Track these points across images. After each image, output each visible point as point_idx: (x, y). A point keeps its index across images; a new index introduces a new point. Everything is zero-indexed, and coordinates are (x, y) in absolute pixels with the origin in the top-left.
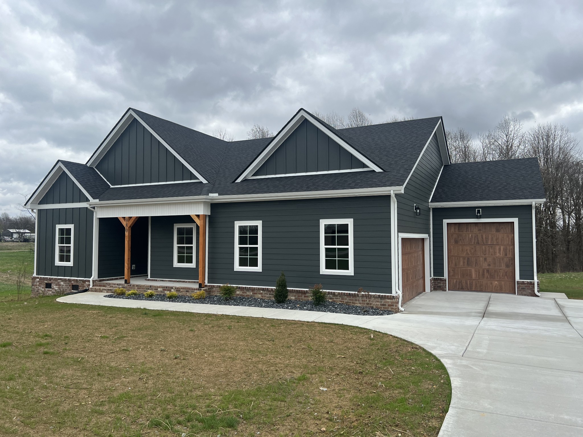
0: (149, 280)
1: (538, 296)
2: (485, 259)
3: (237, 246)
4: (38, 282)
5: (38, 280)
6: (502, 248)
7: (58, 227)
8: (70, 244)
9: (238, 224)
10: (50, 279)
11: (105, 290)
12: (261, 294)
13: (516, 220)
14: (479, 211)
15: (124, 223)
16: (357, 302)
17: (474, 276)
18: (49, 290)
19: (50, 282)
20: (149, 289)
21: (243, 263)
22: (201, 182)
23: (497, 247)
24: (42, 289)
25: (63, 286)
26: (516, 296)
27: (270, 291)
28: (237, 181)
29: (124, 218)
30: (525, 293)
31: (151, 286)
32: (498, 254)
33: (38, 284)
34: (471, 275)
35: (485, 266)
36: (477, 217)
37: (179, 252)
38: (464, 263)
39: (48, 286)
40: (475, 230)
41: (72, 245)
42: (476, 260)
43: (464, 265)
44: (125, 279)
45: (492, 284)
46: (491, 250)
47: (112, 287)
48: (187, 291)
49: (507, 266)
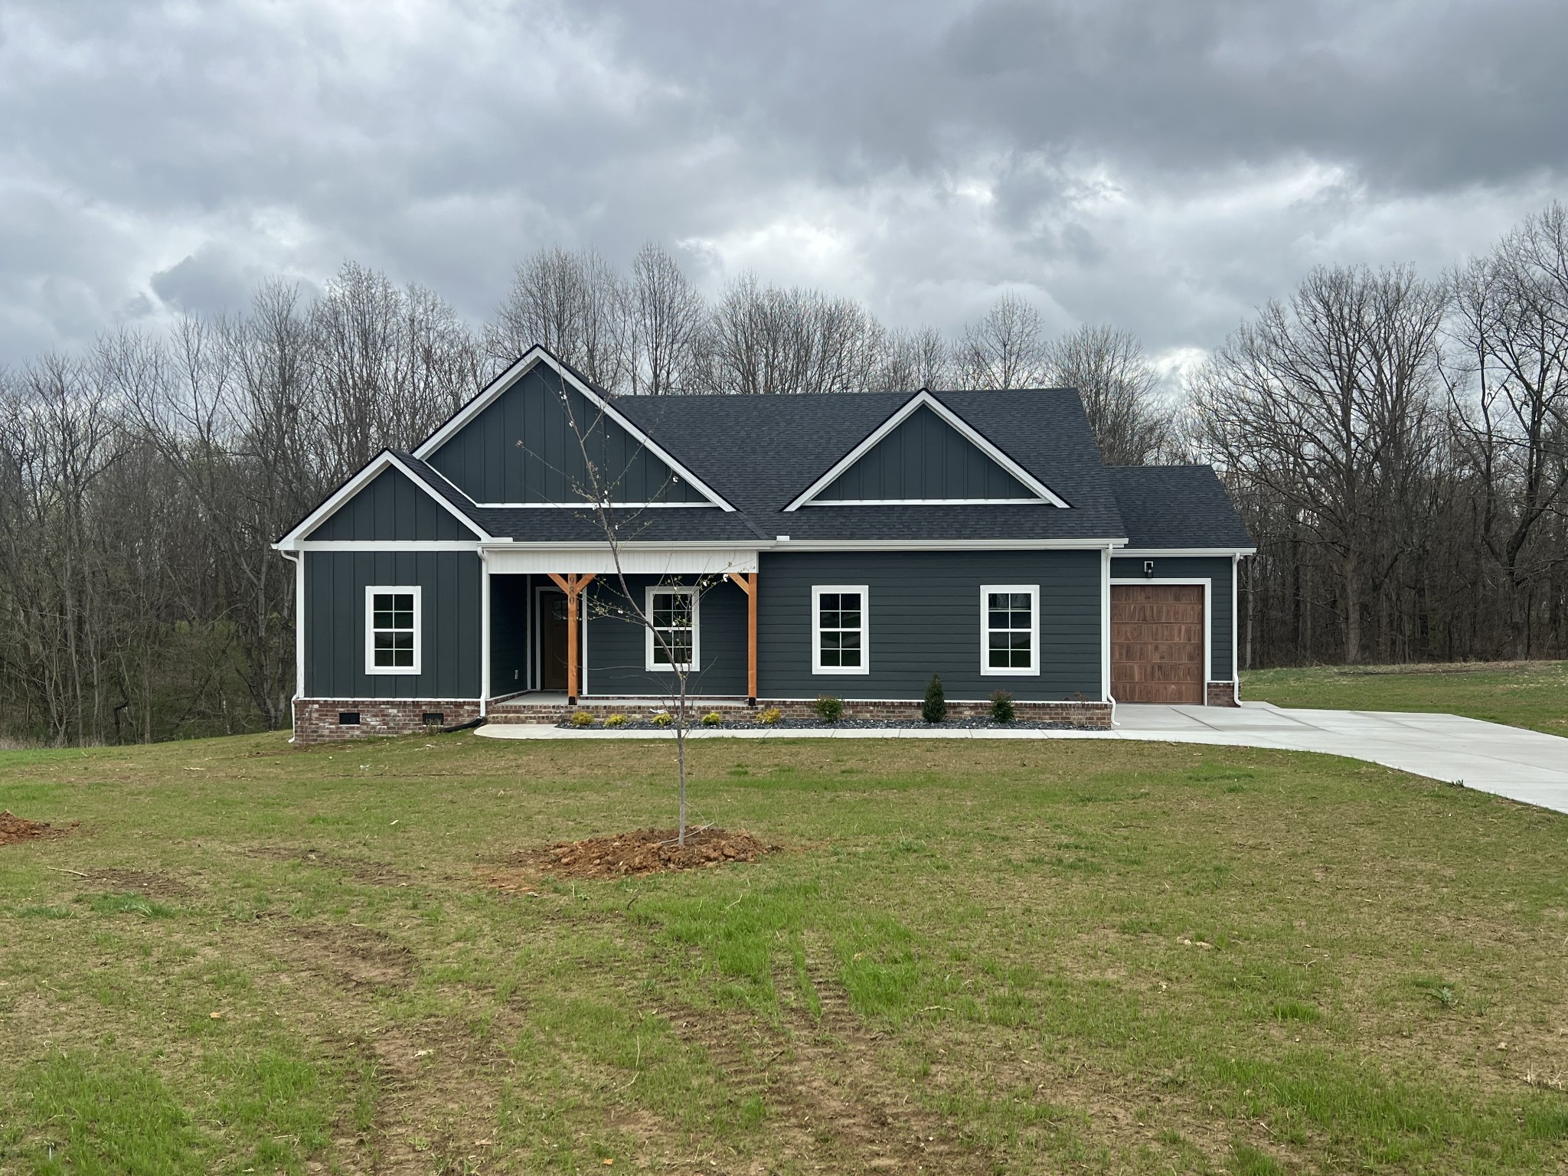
0: (587, 698)
1: (1239, 706)
2: (1156, 648)
3: (817, 630)
4: (317, 710)
5: (316, 706)
6: (1183, 627)
7: (371, 592)
8: (411, 626)
9: (817, 591)
10: (355, 704)
11: (535, 718)
12: (871, 712)
13: (1207, 582)
14: (1149, 565)
15: (565, 587)
16: (1047, 717)
17: (1137, 678)
18: (353, 728)
19: (355, 710)
20: (635, 712)
21: (828, 659)
22: (719, 509)
23: (1176, 627)
24: (328, 726)
25: (395, 716)
26: (1205, 707)
27: (889, 707)
28: (788, 509)
29: (565, 576)
30: (1219, 702)
31: (639, 707)
32: (1176, 640)
33: (315, 715)
34: (1132, 676)
35: (1156, 659)
36: (1146, 576)
37: (657, 642)
38: (1121, 654)
39: (349, 718)
40: (1141, 597)
41: (417, 630)
42: (1141, 649)
43: (1121, 659)
44: (570, 695)
45: (1165, 688)
46: (1166, 633)
47: (540, 712)
48: (725, 713)
49: (1191, 658)
